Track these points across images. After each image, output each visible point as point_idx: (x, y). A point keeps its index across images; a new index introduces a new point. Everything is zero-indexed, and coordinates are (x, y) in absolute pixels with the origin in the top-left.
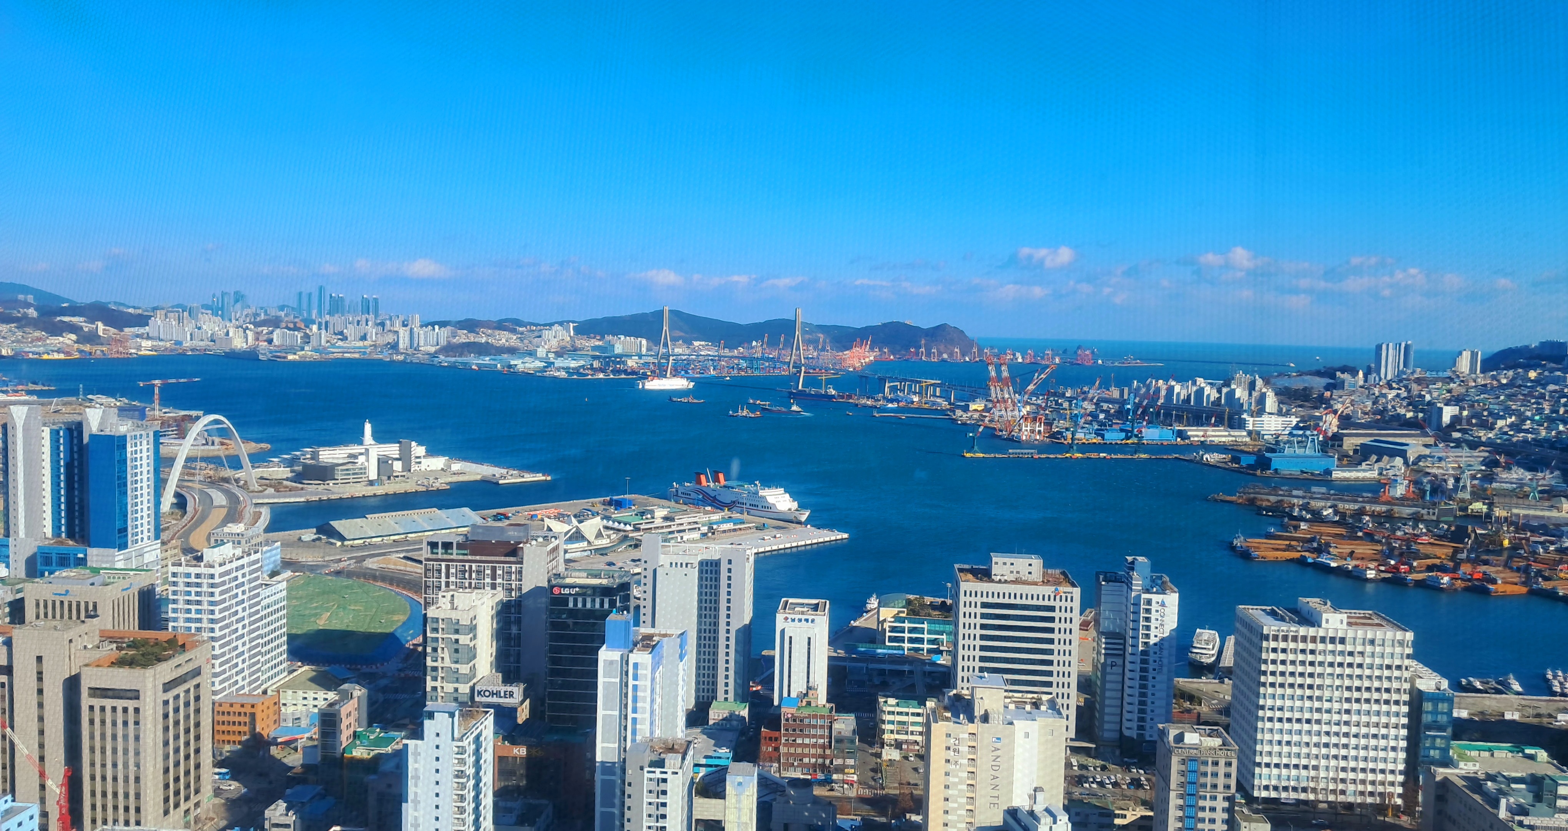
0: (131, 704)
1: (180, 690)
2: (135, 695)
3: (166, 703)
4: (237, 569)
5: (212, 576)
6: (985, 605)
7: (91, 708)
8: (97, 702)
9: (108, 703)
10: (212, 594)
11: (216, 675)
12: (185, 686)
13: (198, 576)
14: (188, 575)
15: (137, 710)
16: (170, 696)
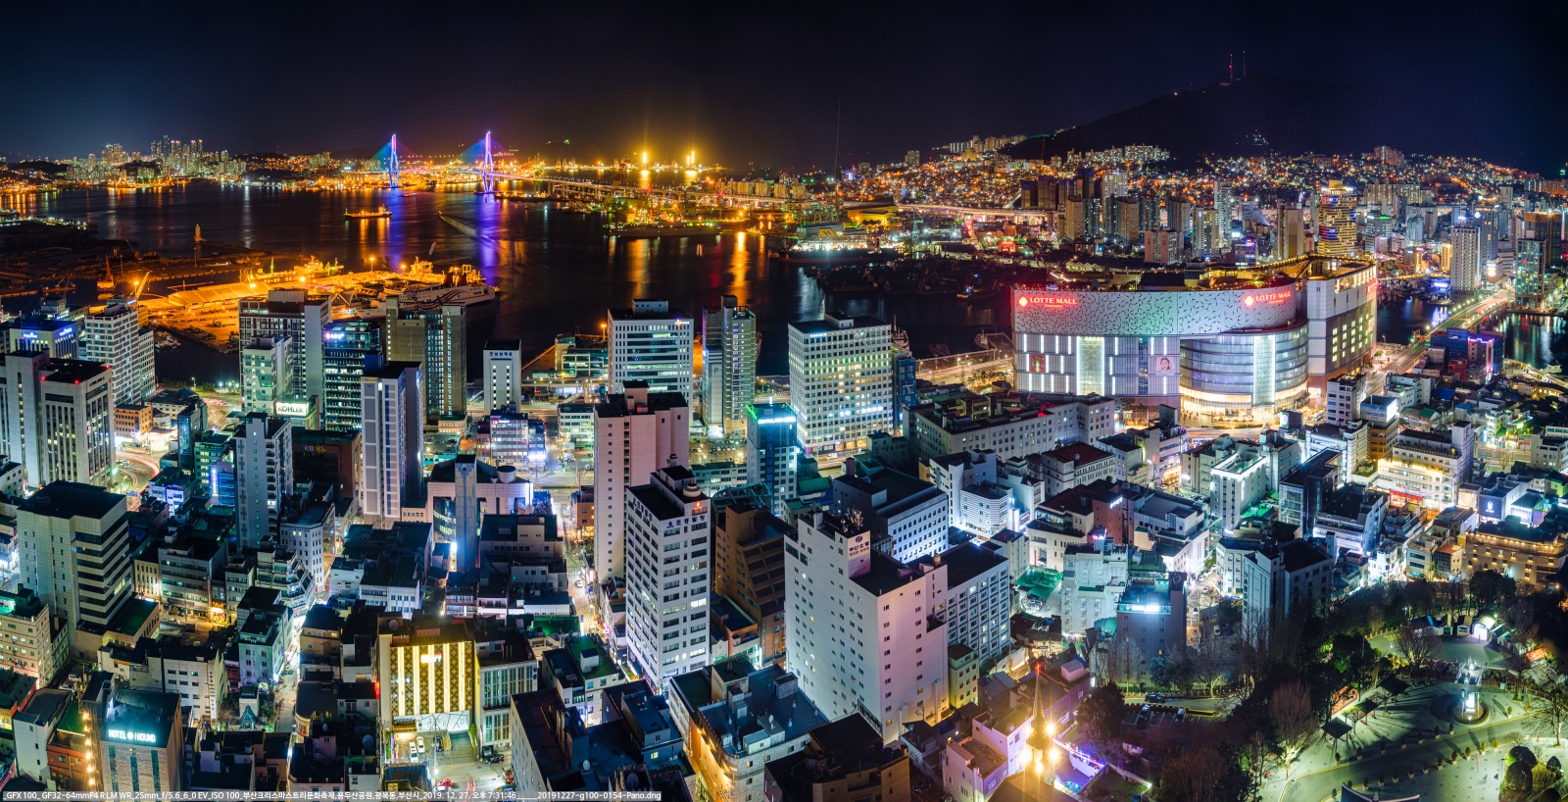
0: (69, 406)
1: (95, 398)
2: (70, 400)
3: (88, 406)
4: (125, 321)
5: (110, 326)
6: (630, 336)
7: (48, 406)
8: (51, 403)
9: (57, 404)
10: (110, 338)
11: (114, 391)
12: (98, 397)
13: (102, 325)
14: (96, 325)
15: (72, 410)
16: (90, 401)
